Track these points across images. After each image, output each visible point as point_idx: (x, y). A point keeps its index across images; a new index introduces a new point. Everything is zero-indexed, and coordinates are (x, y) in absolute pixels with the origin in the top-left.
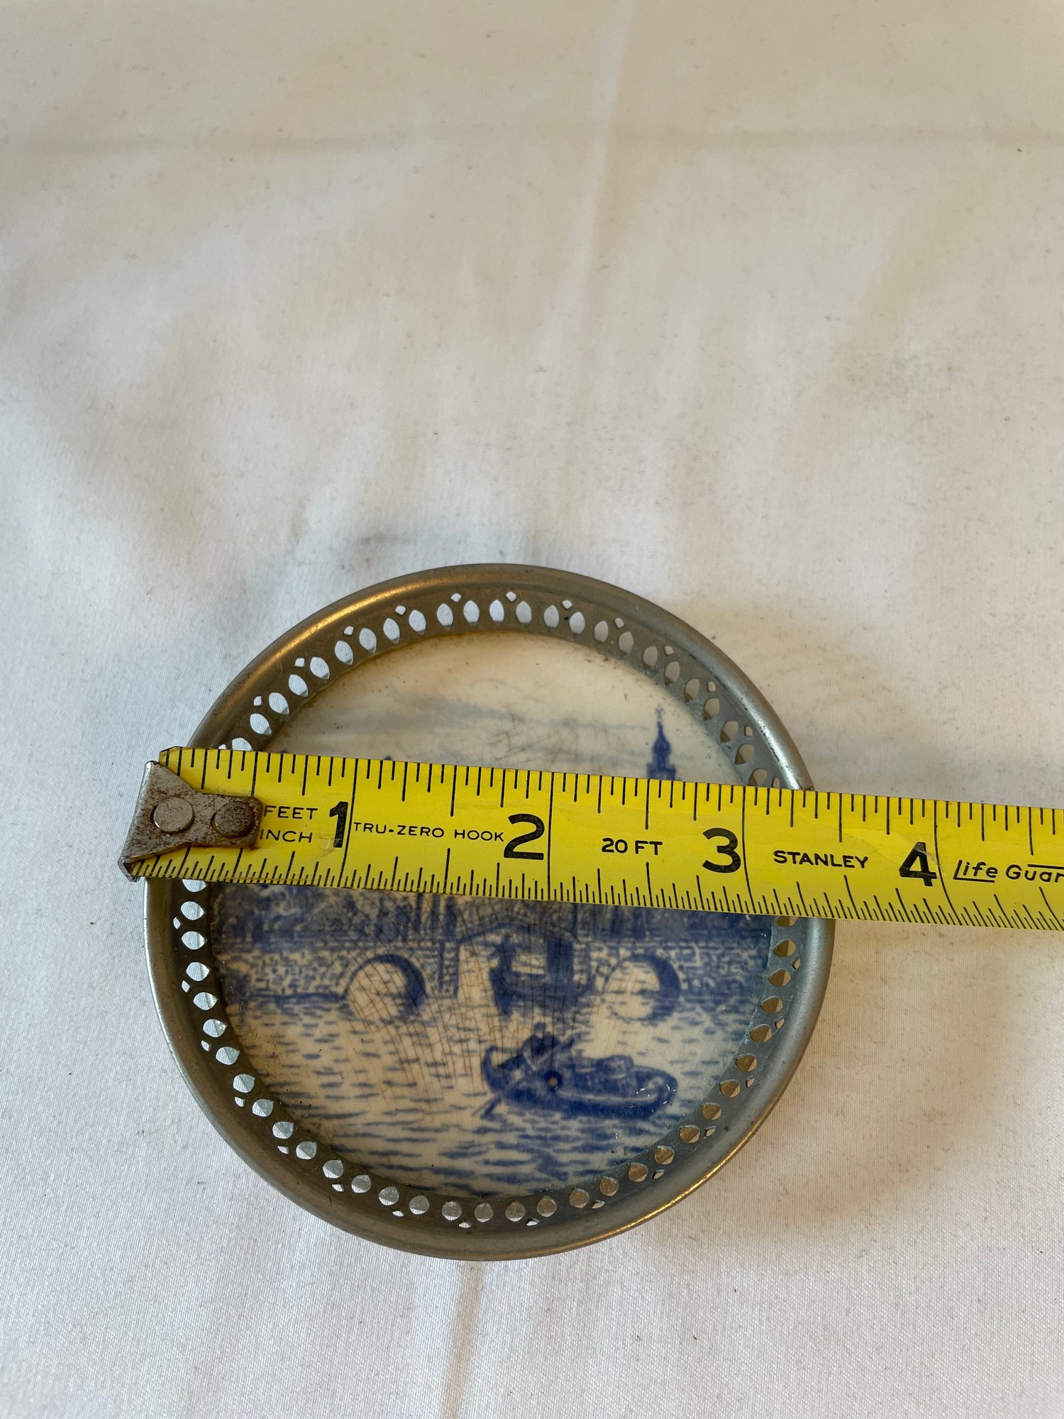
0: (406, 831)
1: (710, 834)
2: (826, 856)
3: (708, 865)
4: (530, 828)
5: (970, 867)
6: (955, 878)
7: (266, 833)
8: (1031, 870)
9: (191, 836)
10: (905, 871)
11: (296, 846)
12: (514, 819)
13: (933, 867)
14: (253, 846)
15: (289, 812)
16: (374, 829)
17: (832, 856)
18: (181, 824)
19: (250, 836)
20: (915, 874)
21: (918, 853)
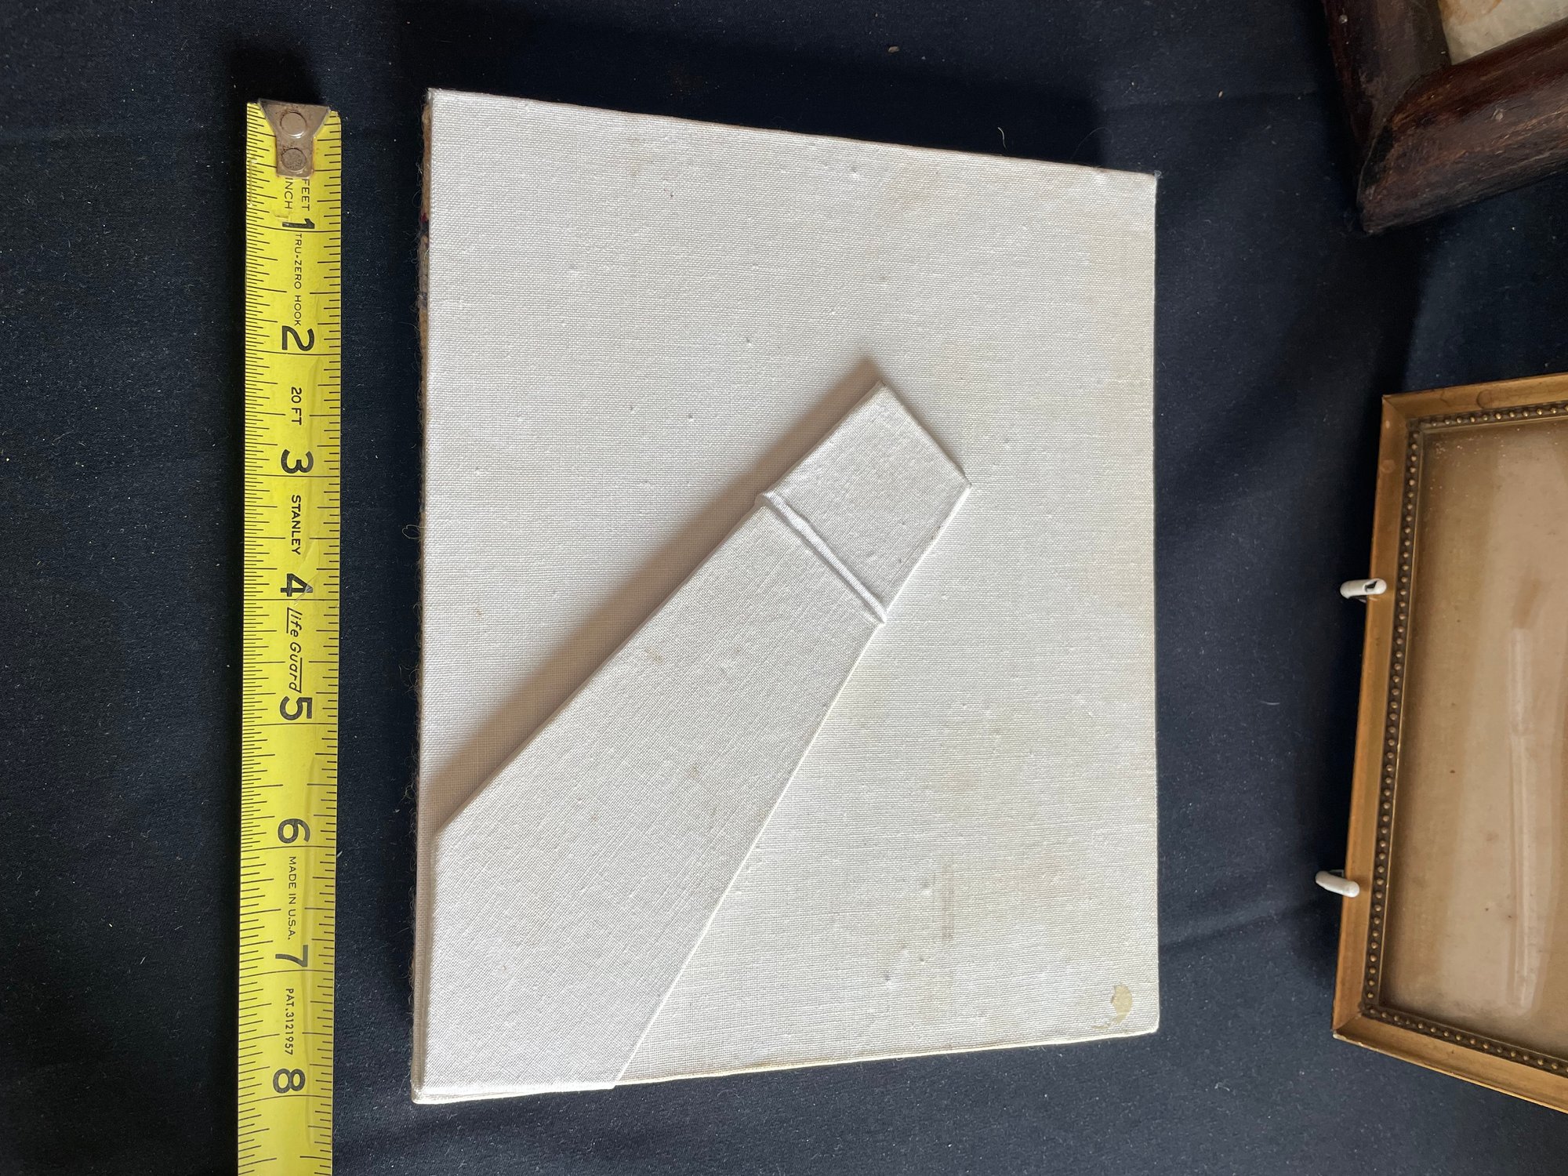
0: (300, 266)
1: (309, 455)
2: (299, 528)
3: (286, 453)
4: (305, 343)
5: (298, 620)
6: (288, 609)
7: (291, 181)
8: (298, 659)
10: (291, 577)
11: (281, 197)
12: (310, 332)
13: (295, 595)
14: (279, 172)
15: (306, 194)
16: (297, 246)
17: (299, 532)
19: (286, 171)
20: (289, 583)
21: (304, 587)
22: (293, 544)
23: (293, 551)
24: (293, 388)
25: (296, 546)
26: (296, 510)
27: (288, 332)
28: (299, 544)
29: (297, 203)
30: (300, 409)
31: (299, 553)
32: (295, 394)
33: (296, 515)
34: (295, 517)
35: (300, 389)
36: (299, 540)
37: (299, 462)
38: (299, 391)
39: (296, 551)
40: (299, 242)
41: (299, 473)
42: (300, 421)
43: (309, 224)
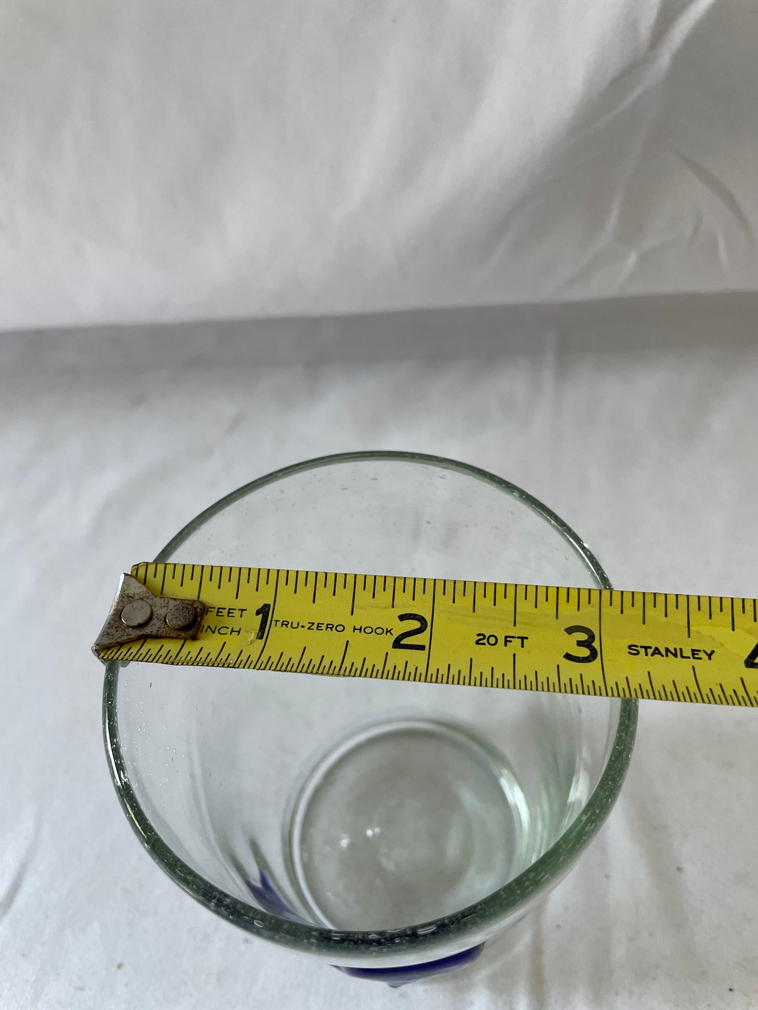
0: (315, 626)
1: (570, 630)
2: (675, 649)
3: (568, 656)
4: (416, 625)
7: (205, 627)
9: (147, 630)
10: (750, 663)
11: (227, 638)
12: (402, 618)
14: (194, 638)
15: (225, 612)
16: (289, 625)
18: (140, 620)
19: (193, 630)
22: (700, 659)
23: (710, 659)
24: (477, 643)
25: (702, 655)
26: (650, 651)
27: (401, 643)
28: (700, 651)
29: (235, 622)
30: (506, 637)
31: (713, 652)
32: (485, 641)
33: (657, 651)
34: (660, 653)
35: (478, 635)
36: (693, 651)
37: (580, 643)
38: (482, 637)
39: (710, 656)
40: (285, 624)
41: (596, 644)
42: (523, 639)
43: (264, 611)
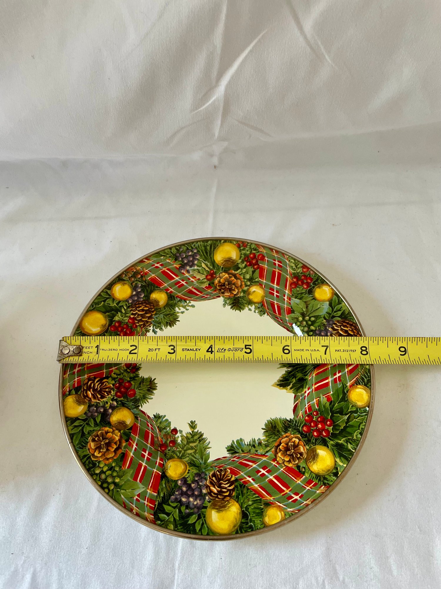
0: (110, 350)
1: (170, 346)
3: (169, 353)
4: (134, 347)
5: (221, 349)
6: (217, 352)
7: (83, 352)
8: (233, 349)
9: (69, 354)
10: (208, 351)
11: (89, 355)
12: (131, 346)
13: (213, 350)
14: (81, 355)
15: (88, 348)
16: (104, 350)
17: (193, 349)
18: (67, 353)
19: (80, 353)
21: (211, 347)
22: (197, 351)
24: (149, 351)
27: (131, 352)
30: (155, 349)
31: (200, 349)
34: (189, 350)
37: (172, 349)
41: (175, 349)
42: (159, 349)
43: (97, 347)
